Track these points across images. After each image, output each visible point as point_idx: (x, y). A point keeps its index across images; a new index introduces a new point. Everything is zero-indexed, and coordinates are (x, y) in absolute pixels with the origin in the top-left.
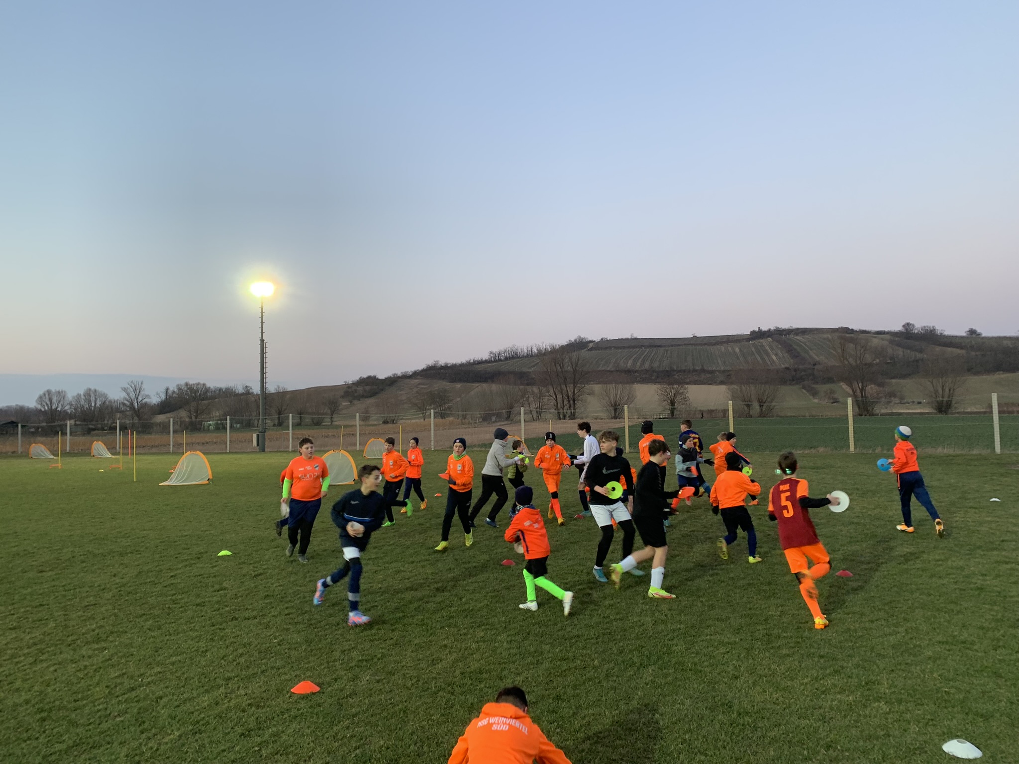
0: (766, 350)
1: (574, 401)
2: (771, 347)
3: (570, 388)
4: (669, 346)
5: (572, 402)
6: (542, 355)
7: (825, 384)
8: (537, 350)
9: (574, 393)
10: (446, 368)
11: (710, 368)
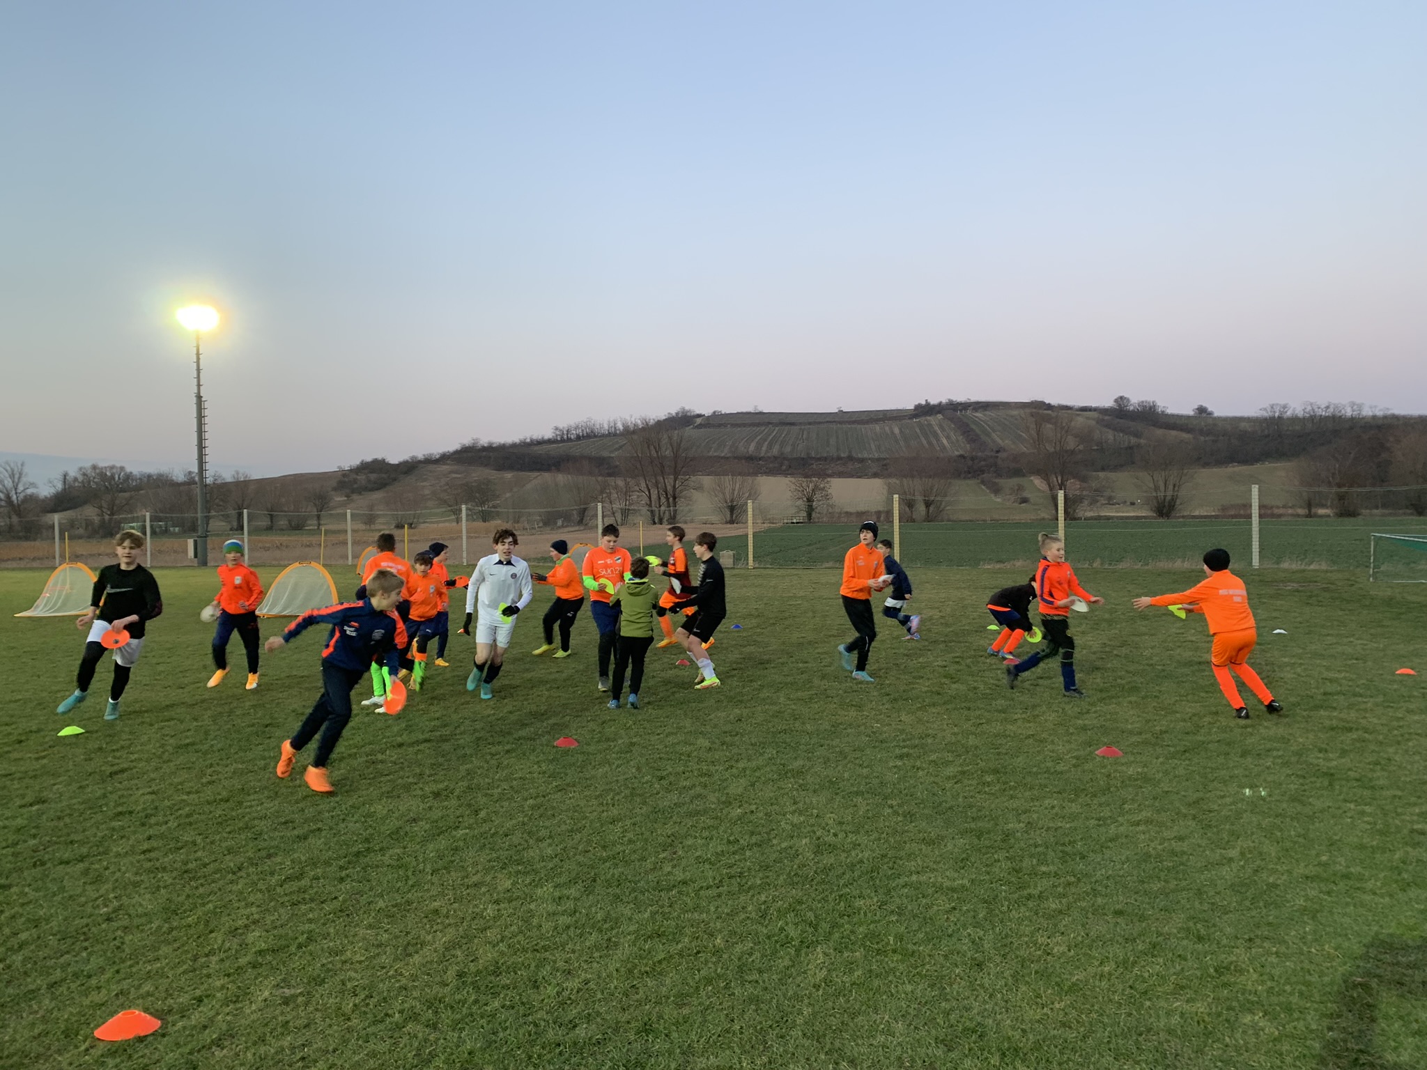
0: (935, 432)
1: (675, 498)
2: (941, 427)
3: (669, 481)
4: (805, 424)
5: (671, 499)
6: (630, 433)
7: (1010, 477)
8: (623, 425)
9: (674, 486)
10: (490, 449)
11: (860, 456)
